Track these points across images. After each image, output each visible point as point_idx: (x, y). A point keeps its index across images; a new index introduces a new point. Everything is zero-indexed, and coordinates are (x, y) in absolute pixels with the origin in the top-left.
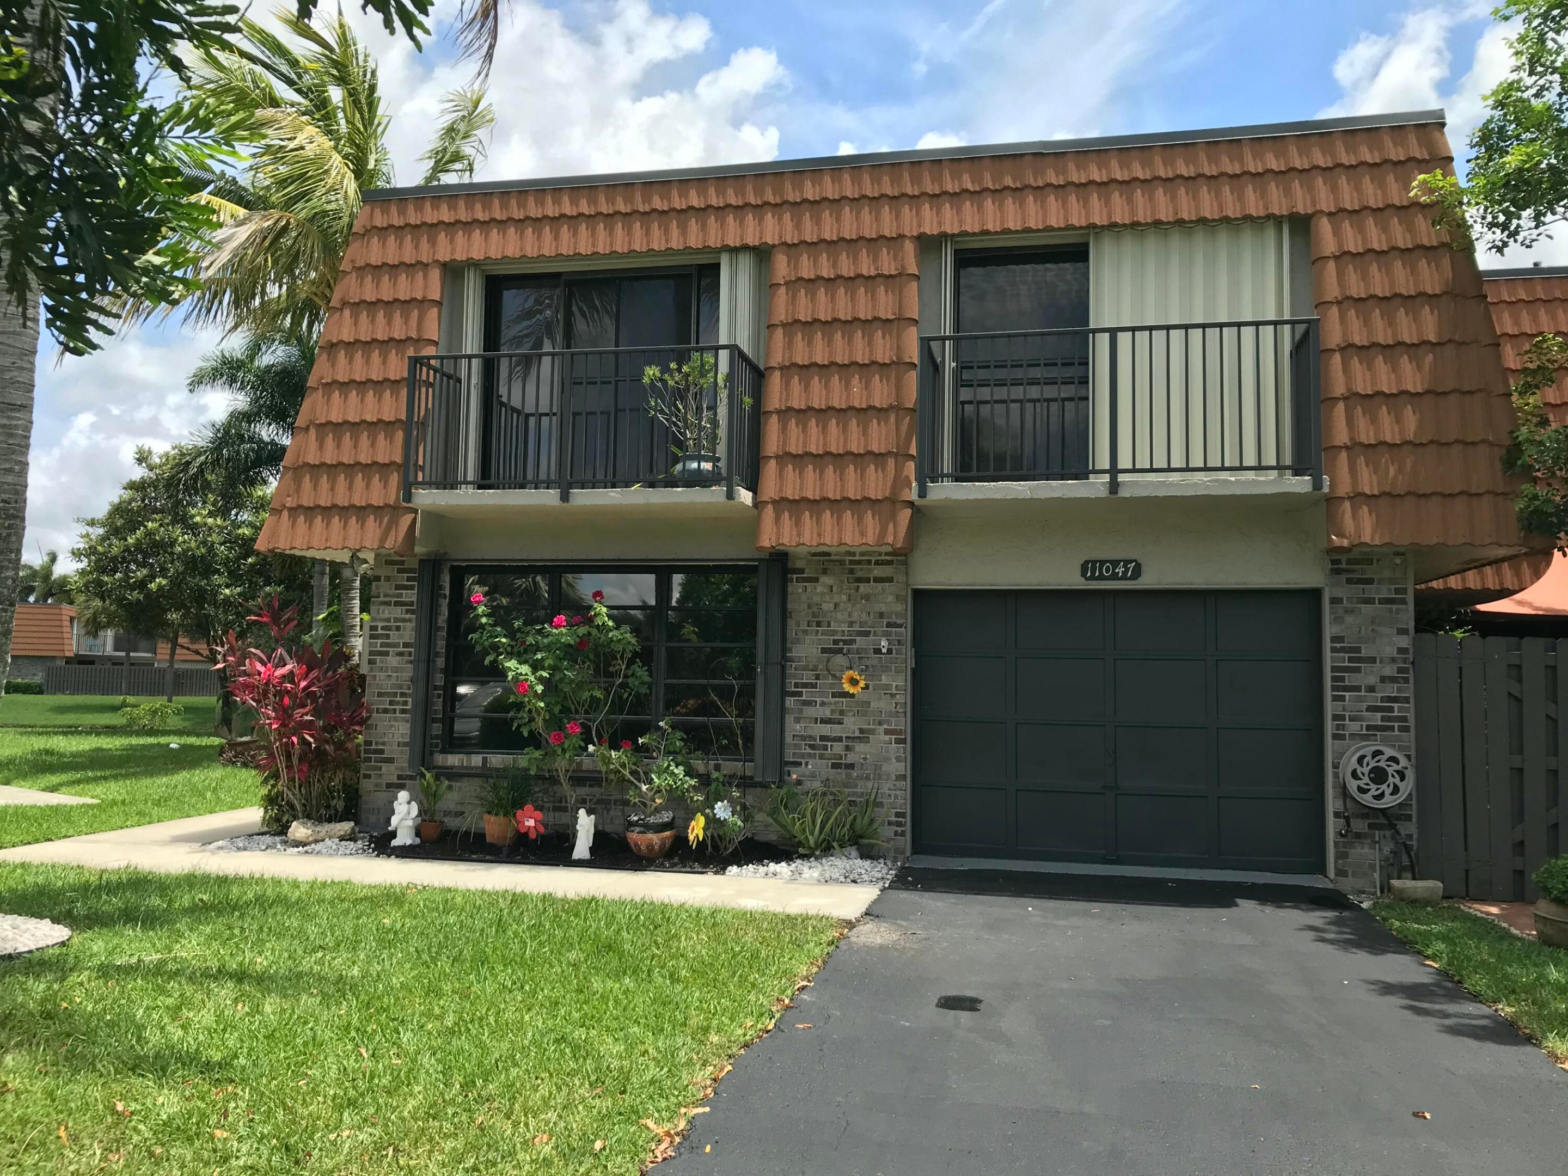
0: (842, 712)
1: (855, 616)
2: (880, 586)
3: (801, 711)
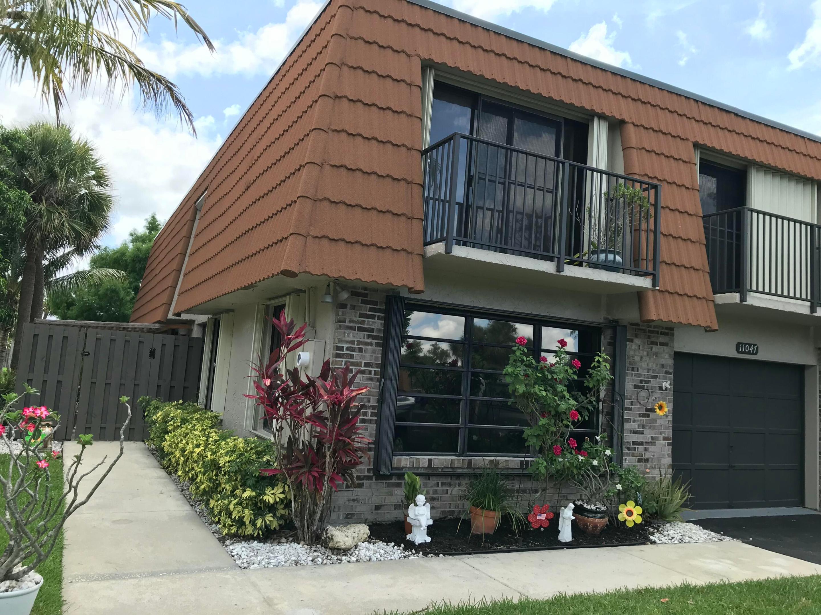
0: (643, 427)
1: (650, 366)
2: (662, 348)
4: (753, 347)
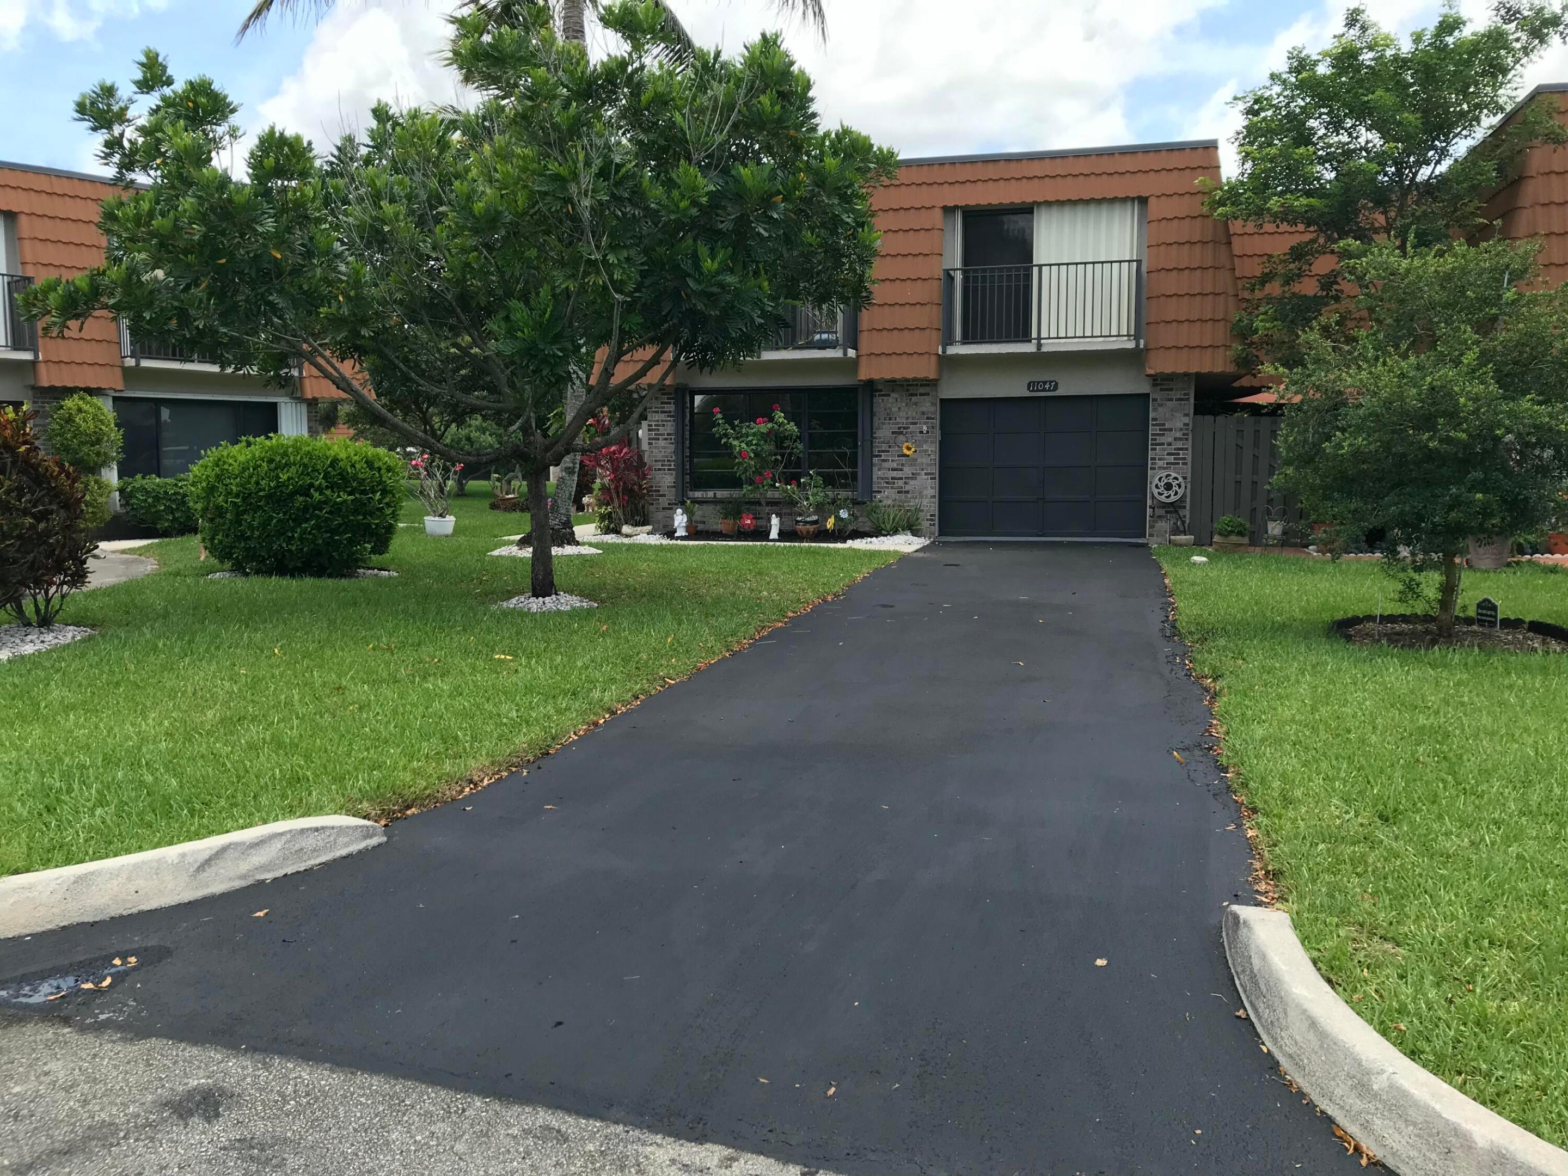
0: (902, 465)
3: (881, 465)
4: (1050, 384)
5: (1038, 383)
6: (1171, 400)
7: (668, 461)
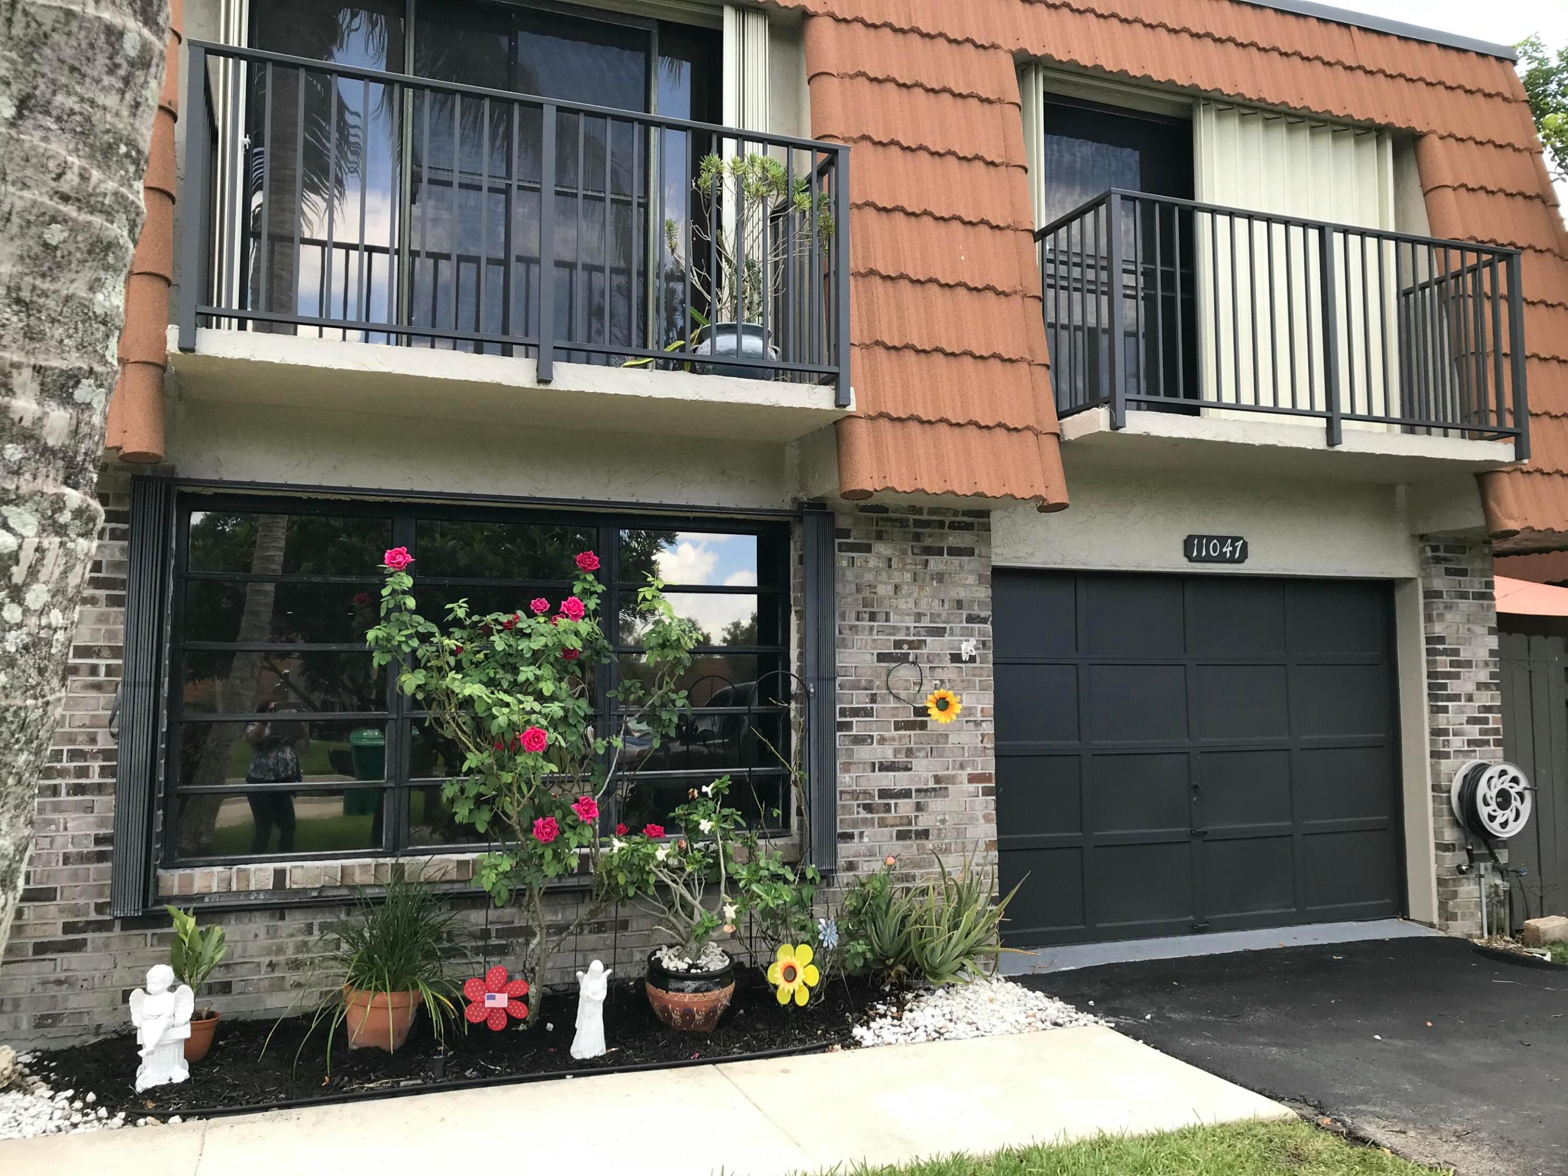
0: (909, 753)
1: (924, 606)
2: (956, 560)
3: (850, 753)
4: (1232, 545)
5: (1210, 538)
6: (1464, 596)
7: (74, 755)
